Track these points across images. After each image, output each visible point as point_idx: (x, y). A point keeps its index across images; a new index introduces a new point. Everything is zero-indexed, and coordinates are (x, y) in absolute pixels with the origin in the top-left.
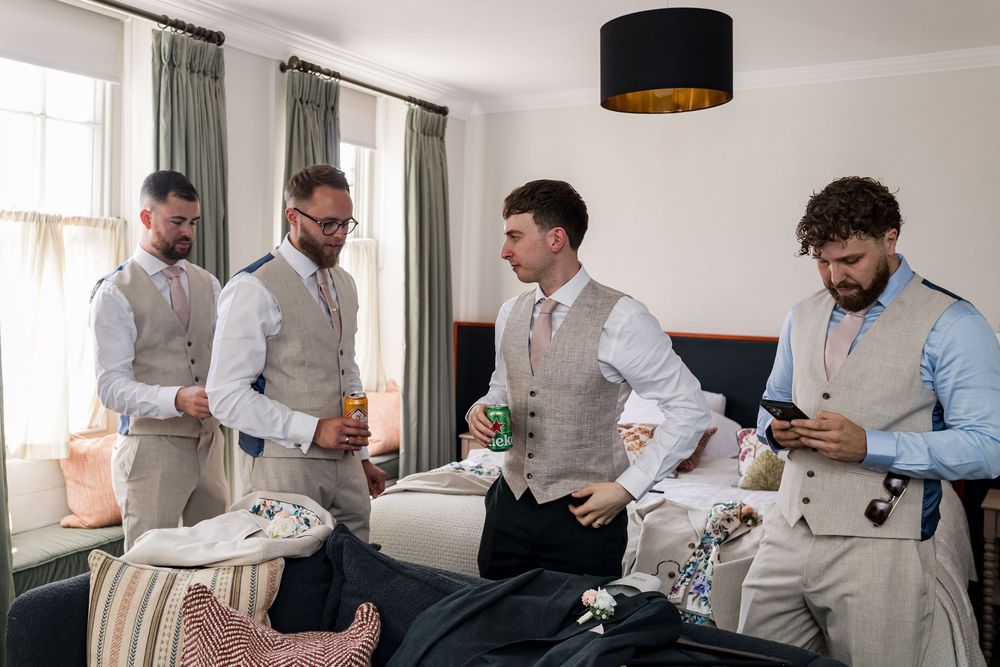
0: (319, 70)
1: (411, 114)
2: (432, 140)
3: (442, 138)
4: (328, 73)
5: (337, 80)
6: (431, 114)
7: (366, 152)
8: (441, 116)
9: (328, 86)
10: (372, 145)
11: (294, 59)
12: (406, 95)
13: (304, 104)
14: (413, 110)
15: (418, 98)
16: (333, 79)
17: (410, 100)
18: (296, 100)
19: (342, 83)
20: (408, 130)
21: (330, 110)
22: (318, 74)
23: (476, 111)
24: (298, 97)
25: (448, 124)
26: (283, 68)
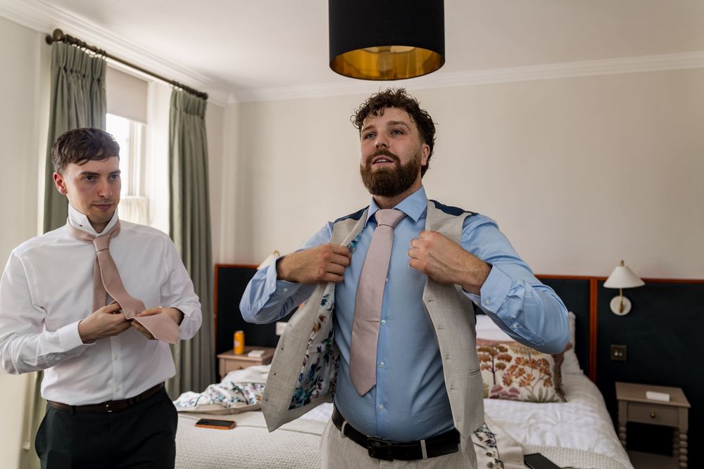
0: (84, 45)
1: (175, 95)
2: (194, 118)
3: (203, 117)
4: (94, 50)
5: (104, 58)
6: (193, 97)
7: (139, 126)
8: (201, 99)
9: (94, 60)
10: (144, 120)
11: (58, 31)
12: (171, 79)
13: (69, 72)
14: (177, 92)
15: (181, 83)
16: (100, 56)
17: (174, 83)
18: (60, 69)
19: (108, 60)
20: (173, 108)
21: (96, 82)
22: (83, 49)
23: (232, 100)
24: (62, 65)
25: (208, 107)
26: (49, 40)
